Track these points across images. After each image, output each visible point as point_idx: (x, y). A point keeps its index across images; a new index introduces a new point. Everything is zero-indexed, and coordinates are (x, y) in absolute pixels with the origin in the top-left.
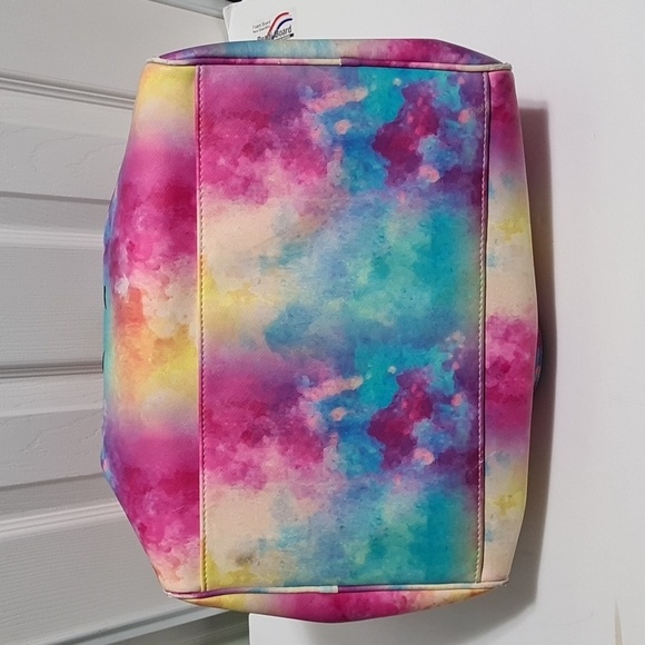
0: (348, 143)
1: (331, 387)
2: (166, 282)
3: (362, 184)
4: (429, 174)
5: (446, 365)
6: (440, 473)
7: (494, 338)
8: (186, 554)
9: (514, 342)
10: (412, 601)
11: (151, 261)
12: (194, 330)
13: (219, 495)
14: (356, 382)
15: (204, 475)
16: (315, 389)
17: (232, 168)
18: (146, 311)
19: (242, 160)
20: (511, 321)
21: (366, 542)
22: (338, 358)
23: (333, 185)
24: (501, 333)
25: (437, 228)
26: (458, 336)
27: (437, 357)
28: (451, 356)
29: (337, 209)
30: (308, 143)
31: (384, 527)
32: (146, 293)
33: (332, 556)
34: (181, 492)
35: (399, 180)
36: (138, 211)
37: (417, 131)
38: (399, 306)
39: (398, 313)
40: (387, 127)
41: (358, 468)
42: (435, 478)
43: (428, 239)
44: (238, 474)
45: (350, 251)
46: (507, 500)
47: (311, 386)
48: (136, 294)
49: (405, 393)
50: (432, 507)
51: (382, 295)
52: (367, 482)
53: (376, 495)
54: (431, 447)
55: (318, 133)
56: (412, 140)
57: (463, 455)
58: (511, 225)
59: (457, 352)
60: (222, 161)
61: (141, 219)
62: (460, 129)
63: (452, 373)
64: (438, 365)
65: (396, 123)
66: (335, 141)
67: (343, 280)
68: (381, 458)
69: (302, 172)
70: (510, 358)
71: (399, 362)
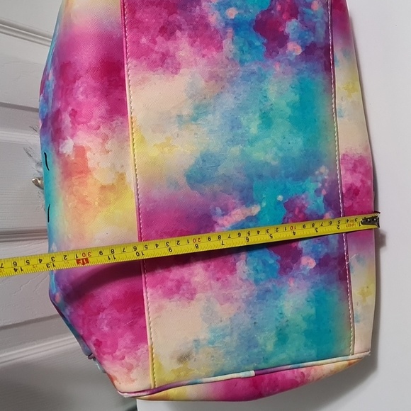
0: (236, 25)
1: (238, 215)
2: (105, 139)
3: (247, 57)
4: (294, 49)
5: (318, 192)
6: (321, 274)
7: (347, 170)
8: (138, 359)
9: (360, 173)
10: (309, 375)
11: (93, 123)
12: (130, 177)
13: (160, 308)
14: (255, 210)
15: (147, 293)
16: (226, 217)
17: (151, 45)
18: (91, 164)
19: (159, 39)
20: (356, 157)
21: (273, 333)
22: (241, 191)
23: (228, 58)
24: (350, 166)
25: (302, 89)
26: (323, 169)
27: (311, 186)
28: (320, 185)
29: (232, 77)
30: (207, 26)
31: (285, 319)
32: (90, 149)
33: (249, 347)
34: (129, 309)
35: (274, 53)
36: (78, 83)
37: (284, 17)
38: (280, 149)
39: (281, 155)
40: (263, 13)
41: (262, 276)
42: (318, 278)
43: (297, 98)
44: (174, 289)
45: (243, 108)
46: (366, 290)
47: (223, 215)
48: (80, 151)
49: (291, 215)
50: (318, 301)
51: (268, 141)
52: (269, 286)
53: (277, 295)
54: (313, 255)
55: (215, 17)
56: (281, 23)
57: (335, 259)
58: (351, 86)
59: (324, 181)
60: (144, 40)
61: (81, 89)
62: (313, 15)
63: (322, 198)
64: (312, 193)
65: (269, 10)
66: (227, 24)
67: (240, 131)
68: (278, 266)
69: (204, 48)
70: (358, 184)
71: (284, 192)
